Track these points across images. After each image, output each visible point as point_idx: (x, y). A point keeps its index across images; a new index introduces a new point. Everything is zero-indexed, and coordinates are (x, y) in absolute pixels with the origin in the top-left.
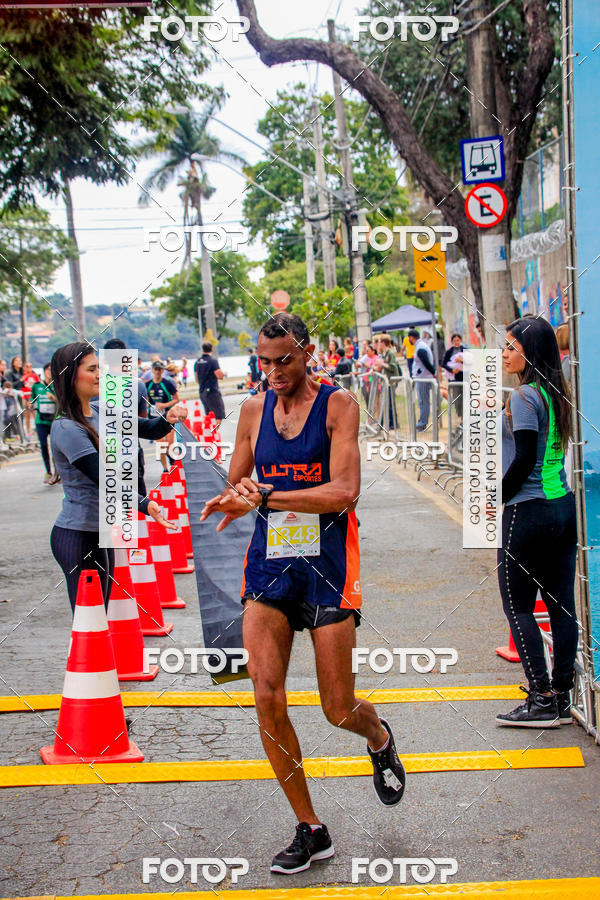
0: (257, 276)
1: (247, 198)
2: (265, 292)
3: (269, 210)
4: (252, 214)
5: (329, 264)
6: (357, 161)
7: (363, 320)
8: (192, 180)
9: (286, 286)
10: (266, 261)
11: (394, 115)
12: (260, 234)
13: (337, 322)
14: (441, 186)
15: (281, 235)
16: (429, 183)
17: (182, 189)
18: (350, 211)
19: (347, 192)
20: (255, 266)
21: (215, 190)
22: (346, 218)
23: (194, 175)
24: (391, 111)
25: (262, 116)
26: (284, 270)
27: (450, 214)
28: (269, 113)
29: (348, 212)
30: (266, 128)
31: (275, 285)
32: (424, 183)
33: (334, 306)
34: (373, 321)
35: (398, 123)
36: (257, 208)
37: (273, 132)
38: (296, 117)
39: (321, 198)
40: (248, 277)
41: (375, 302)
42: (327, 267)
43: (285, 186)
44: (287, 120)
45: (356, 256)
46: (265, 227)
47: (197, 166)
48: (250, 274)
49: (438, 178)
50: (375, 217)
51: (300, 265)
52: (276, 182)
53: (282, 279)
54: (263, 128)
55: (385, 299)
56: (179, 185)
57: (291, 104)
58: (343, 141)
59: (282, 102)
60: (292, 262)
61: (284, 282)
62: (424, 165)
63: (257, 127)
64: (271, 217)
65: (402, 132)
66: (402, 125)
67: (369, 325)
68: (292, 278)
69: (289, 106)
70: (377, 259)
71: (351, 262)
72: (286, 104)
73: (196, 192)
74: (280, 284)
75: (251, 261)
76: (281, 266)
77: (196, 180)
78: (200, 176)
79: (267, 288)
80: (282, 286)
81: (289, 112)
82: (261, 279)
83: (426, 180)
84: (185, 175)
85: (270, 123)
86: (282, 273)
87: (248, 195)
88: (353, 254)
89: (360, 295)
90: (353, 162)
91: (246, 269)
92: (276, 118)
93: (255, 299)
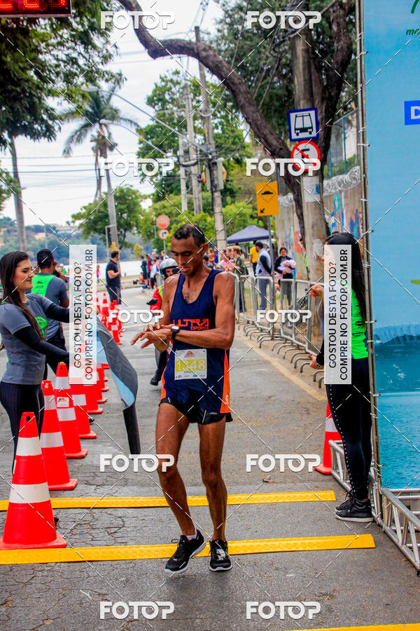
1: (139, 150)
2: (152, 216)
5: (197, 197)
6: (216, 124)
7: (221, 236)
8: (101, 137)
9: (167, 211)
10: (153, 195)
11: (242, 93)
14: (275, 142)
15: (163, 176)
16: (266, 141)
17: (94, 144)
18: (212, 159)
19: (209, 146)
20: (146, 198)
21: (117, 145)
22: (209, 164)
23: (102, 134)
24: (239, 90)
25: (150, 94)
26: (166, 201)
28: (155, 91)
29: (210, 160)
30: (152, 102)
31: (159, 211)
32: (262, 140)
34: (228, 236)
35: (245, 99)
37: (158, 104)
38: (173, 94)
39: (191, 151)
40: (140, 206)
41: (229, 223)
42: (195, 198)
43: (166, 142)
44: (167, 97)
45: (216, 191)
47: (104, 128)
48: (142, 204)
49: (273, 136)
50: (229, 164)
51: (177, 197)
52: (159, 140)
53: (164, 207)
54: (151, 102)
55: (237, 221)
56: (92, 141)
57: (170, 84)
58: (206, 111)
59: (163, 84)
60: (171, 195)
62: (263, 128)
63: (146, 101)
65: (247, 105)
66: (247, 100)
67: (225, 240)
68: (172, 206)
69: (168, 86)
70: (230, 193)
71: (213, 195)
72: (166, 86)
73: (103, 146)
74: (163, 210)
75: (142, 194)
76: (163, 198)
77: (104, 137)
78: (106, 135)
79: (154, 213)
80: (164, 212)
81: (168, 91)
82: (149, 207)
83: (264, 138)
84: (96, 134)
85: (155, 98)
86: (164, 202)
87: (140, 148)
88: (214, 190)
89: (219, 218)
90: (214, 125)
91: (139, 200)
92: (159, 95)
93: (146, 221)
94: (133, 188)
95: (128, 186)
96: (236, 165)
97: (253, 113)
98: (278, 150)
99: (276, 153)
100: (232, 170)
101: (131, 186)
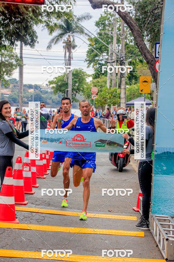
0: (89, 80)
1: (88, 50)
2: (91, 86)
3: (96, 55)
4: (90, 57)
5: (114, 79)
6: (131, 40)
7: (123, 101)
8: (68, 41)
9: (99, 85)
10: (93, 75)
11: (136, 31)
12: (92, 64)
13: (114, 100)
14: (149, 57)
15: (100, 65)
17: (65, 44)
18: (123, 60)
19: (122, 53)
20: (89, 76)
21: (77, 46)
22: (121, 63)
23: (69, 40)
24: (135, 29)
25: (98, 20)
26: (100, 79)
27: (151, 67)
28: (100, 19)
29: (122, 61)
30: (98, 24)
31: (95, 84)
33: (113, 94)
35: (137, 34)
36: (91, 54)
37: (101, 26)
38: (110, 21)
39: (114, 54)
40: (86, 80)
41: (132, 94)
42: (113, 80)
43: (104, 47)
44: (107, 22)
45: (123, 77)
46: (94, 62)
47: (71, 37)
48: (87, 79)
49: (149, 54)
50: (136, 62)
51: (106, 77)
52: (100, 45)
53: (98, 82)
54: (97, 24)
55: (136, 93)
56: (63, 43)
57: (109, 16)
58: (123, 35)
59: (105, 15)
60: (103, 76)
61: (99, 83)
62: (144, 49)
63: (95, 23)
64: (97, 58)
65: (138, 37)
66: (138, 34)
67: (125, 103)
68: (102, 82)
69: (108, 17)
70: (135, 78)
71: (121, 79)
72: (106, 16)
73: (70, 46)
74: (97, 84)
75: (88, 74)
76: (99, 77)
77: (70, 41)
78: (72, 40)
79: (92, 85)
80: (98, 85)
81: (108, 19)
82: (90, 81)
83: (144, 55)
84: (66, 39)
85: (100, 23)
86: (99, 80)
87: (89, 49)
88: (122, 76)
89: (123, 92)
90: (130, 40)
91: (85, 77)
92: (103, 21)
93: (87, 89)
94: (83, 71)
95: (80, 69)
96: (140, 63)
97: (140, 41)
98: (150, 61)
99: (150, 62)
100: (137, 65)
101: (82, 69)
